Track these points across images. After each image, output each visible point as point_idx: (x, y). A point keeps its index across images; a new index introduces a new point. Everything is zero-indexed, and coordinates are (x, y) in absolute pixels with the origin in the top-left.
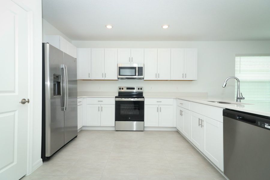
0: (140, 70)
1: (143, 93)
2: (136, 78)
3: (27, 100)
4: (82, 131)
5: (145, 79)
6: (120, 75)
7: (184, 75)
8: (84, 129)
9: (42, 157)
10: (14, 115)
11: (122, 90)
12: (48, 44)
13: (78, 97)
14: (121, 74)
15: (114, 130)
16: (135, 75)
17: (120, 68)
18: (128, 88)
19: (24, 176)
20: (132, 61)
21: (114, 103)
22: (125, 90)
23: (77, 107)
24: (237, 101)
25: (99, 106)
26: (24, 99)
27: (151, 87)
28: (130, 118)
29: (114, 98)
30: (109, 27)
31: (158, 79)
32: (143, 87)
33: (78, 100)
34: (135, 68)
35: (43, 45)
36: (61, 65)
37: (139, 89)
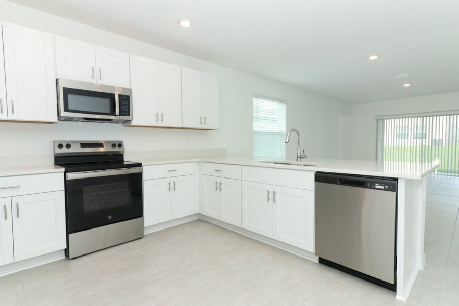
0: (124, 104)
1: (123, 155)
5: (132, 124)
6: (66, 109)
7: (203, 120)
11: (64, 151)
14: (70, 108)
17: (67, 91)
18: (83, 145)
20: (100, 78)
22: (76, 150)
24: (298, 160)
25: (8, 202)
27: (141, 142)
31: (160, 125)
32: (122, 142)
34: (111, 97)
37: (114, 145)
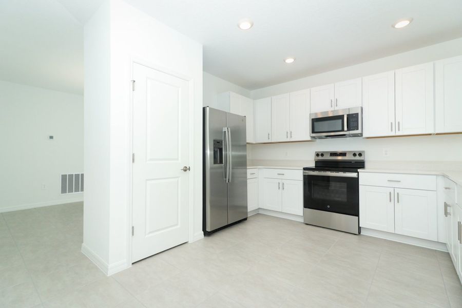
0: (353, 121)
1: (364, 162)
2: (344, 135)
3: (188, 168)
4: (258, 214)
5: (364, 135)
6: (313, 132)
8: (261, 212)
9: (203, 231)
10: (178, 181)
11: (320, 158)
12: (208, 108)
13: (248, 167)
14: (316, 131)
15: (303, 222)
16: (343, 130)
17: (315, 121)
18: (332, 154)
19: (186, 243)
20: (337, 105)
21: (302, 178)
22: (328, 157)
23: (246, 182)
25: (280, 181)
26: (186, 167)
27: (386, 151)
28: (328, 207)
29: (302, 171)
30: (290, 61)
31: (397, 135)
32: (364, 152)
33: (249, 171)
34: (341, 117)
35: (204, 109)
36: (224, 128)
37: (355, 155)
